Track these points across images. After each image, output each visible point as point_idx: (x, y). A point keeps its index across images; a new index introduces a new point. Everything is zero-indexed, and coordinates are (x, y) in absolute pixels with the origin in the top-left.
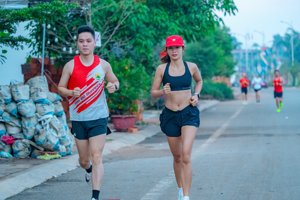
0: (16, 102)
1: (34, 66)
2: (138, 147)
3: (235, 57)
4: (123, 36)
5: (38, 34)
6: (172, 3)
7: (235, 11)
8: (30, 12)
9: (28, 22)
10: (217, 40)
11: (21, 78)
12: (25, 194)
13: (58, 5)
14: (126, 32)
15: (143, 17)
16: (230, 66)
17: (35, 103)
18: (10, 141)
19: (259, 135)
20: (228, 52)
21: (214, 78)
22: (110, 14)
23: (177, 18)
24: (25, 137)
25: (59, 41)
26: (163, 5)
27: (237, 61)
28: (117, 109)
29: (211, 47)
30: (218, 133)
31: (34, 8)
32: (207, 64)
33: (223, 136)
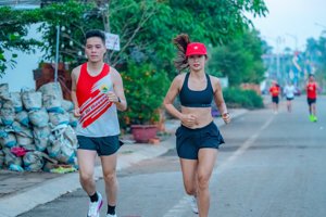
0: (28, 111)
1: (47, 71)
2: (161, 160)
3: (265, 62)
4: (143, 39)
5: (51, 36)
6: (197, 4)
7: (266, 13)
8: (43, 13)
9: (41, 24)
10: (245, 44)
11: (32, 84)
12: (37, 210)
13: (74, 6)
14: (147, 35)
15: (165, 19)
16: (260, 72)
17: (48, 111)
18: (21, 154)
19: (291, 147)
20: (257, 56)
21: (242, 85)
22: (129, 15)
23: (202, 20)
24: (37, 149)
25: (75, 45)
26: (187, 5)
27: (268, 66)
28: (137, 118)
29: (239, 52)
30: (247, 145)
31: (47, 8)
32: (235, 69)
33: (252, 148)
